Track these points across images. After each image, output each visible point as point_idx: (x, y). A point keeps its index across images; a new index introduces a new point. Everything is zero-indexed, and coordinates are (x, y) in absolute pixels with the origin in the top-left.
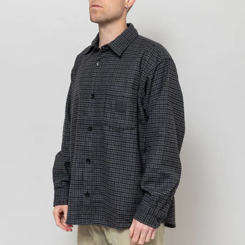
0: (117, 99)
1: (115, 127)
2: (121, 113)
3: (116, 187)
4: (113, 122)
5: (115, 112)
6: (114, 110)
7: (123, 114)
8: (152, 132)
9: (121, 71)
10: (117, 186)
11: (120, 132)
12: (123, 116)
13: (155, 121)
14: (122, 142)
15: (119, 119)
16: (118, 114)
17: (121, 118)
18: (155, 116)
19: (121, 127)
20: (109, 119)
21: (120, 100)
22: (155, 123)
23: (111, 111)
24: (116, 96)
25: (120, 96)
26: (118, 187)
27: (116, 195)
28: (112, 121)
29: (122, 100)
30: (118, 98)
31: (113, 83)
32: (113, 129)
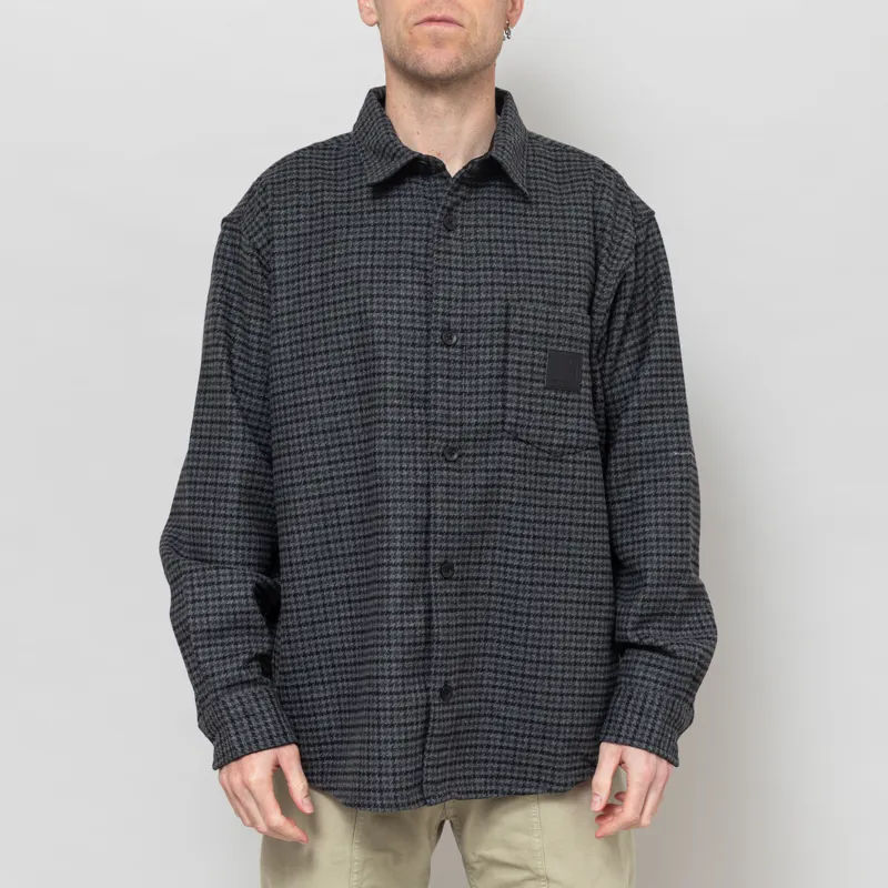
0: (549, 347)
1: (545, 445)
2: (564, 396)
3: (558, 648)
4: (541, 428)
5: (547, 393)
6: (541, 385)
7: (571, 397)
8: (641, 454)
9: (540, 250)
10: (561, 645)
11: (561, 461)
12: (570, 404)
13: (651, 414)
14: (573, 493)
15: (560, 415)
16: (555, 398)
17: (564, 411)
18: (651, 399)
19: (568, 442)
20: (527, 415)
21: (561, 349)
22: (651, 422)
23: (531, 388)
24: (547, 335)
25: (559, 336)
26: (564, 648)
27: (560, 675)
28: (538, 424)
29: (566, 349)
30: (553, 344)
31: (524, 292)
32: (538, 449)
